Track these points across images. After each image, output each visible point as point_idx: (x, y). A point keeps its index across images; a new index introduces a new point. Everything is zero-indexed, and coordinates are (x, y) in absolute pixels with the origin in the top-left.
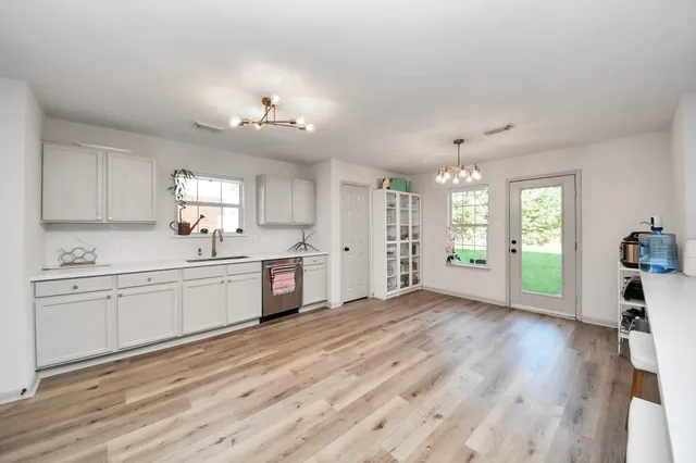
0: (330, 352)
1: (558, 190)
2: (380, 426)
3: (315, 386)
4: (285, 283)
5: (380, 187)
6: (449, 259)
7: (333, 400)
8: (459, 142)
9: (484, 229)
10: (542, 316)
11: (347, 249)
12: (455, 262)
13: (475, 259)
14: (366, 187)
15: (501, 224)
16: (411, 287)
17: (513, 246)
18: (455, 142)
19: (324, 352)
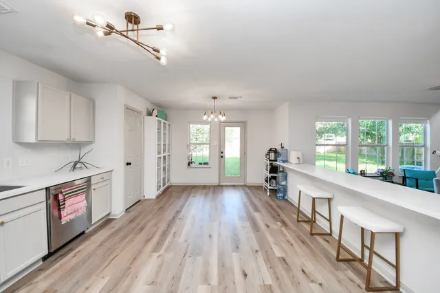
0: (162, 251)
1: (239, 128)
2: (245, 275)
3: (182, 281)
4: (76, 207)
5: (150, 114)
6: (189, 164)
7: (206, 280)
8: (215, 98)
9: (208, 146)
10: (234, 186)
11: (129, 164)
12: (193, 165)
13: (203, 162)
14: (140, 113)
15: (216, 143)
16: (167, 185)
17: (222, 155)
18: (213, 98)
19: (156, 255)
